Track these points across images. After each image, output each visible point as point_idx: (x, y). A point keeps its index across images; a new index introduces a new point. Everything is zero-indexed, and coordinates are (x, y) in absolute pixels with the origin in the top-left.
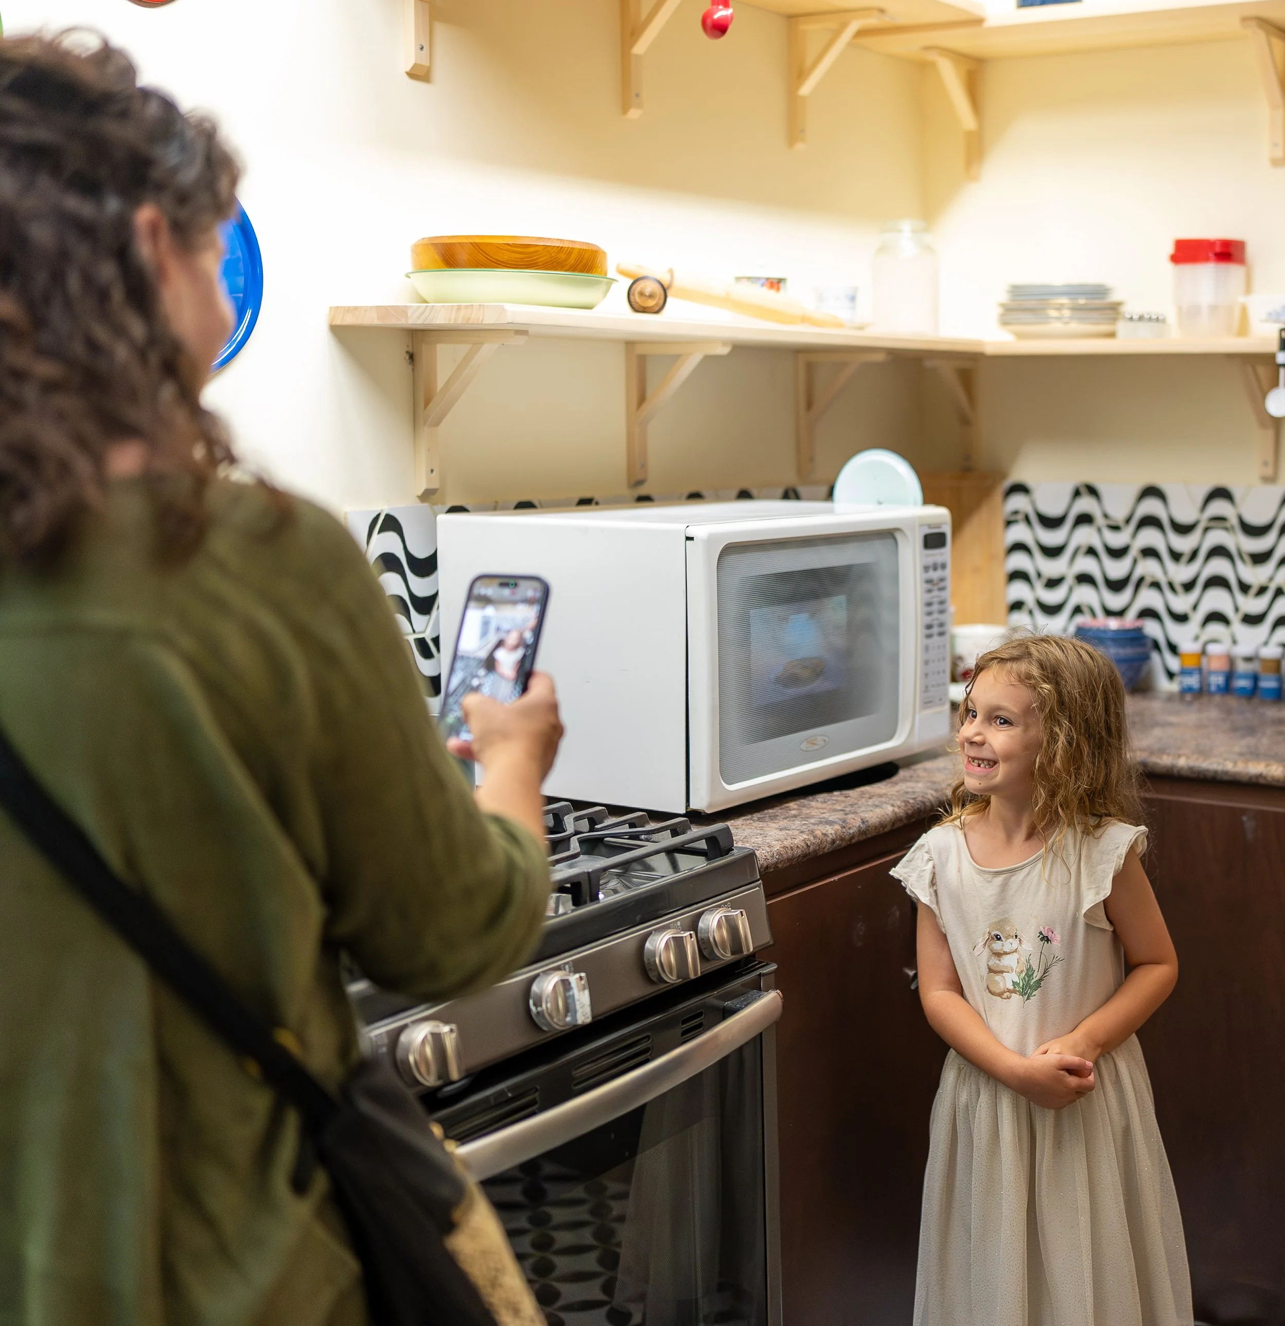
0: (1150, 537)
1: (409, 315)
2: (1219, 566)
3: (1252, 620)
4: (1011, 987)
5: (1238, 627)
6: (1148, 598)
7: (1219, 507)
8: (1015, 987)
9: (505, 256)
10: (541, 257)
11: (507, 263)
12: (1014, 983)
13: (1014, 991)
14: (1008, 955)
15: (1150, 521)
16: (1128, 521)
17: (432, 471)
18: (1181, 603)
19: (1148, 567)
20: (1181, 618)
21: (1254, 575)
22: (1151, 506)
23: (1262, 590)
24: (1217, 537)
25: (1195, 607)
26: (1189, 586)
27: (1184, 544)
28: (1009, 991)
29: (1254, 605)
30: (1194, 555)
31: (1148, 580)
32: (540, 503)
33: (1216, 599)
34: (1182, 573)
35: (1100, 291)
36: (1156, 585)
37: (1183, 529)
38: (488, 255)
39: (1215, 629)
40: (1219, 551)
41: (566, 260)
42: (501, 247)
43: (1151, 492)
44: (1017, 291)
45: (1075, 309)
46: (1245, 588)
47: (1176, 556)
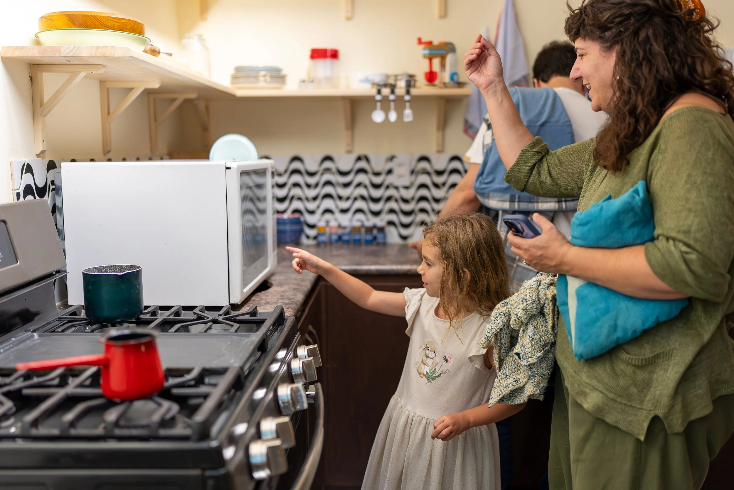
0: (296, 178)
1: (62, 52)
2: (329, 189)
3: (344, 211)
4: (425, 373)
5: (338, 215)
6: (296, 205)
7: (327, 164)
8: (426, 374)
9: (110, 24)
10: (128, 26)
11: (111, 27)
12: (427, 372)
13: (425, 376)
14: (429, 359)
15: (296, 171)
16: (286, 171)
17: (44, 141)
18: (311, 206)
19: (296, 192)
20: (312, 212)
21: (344, 192)
22: (296, 165)
23: (348, 199)
24: (327, 177)
25: (318, 207)
26: (315, 199)
27: (312, 181)
28: (424, 374)
29: (344, 205)
30: (317, 185)
31: (296, 197)
32: (78, 159)
33: (328, 203)
34: (312, 193)
35: (279, 70)
36: (300, 199)
37: (312, 174)
38: (102, 22)
39: (328, 216)
40: (328, 183)
41: (137, 28)
42: (109, 19)
43: (296, 159)
44: (238, 69)
45: (272, 77)
46: (340, 198)
47: (309, 186)
